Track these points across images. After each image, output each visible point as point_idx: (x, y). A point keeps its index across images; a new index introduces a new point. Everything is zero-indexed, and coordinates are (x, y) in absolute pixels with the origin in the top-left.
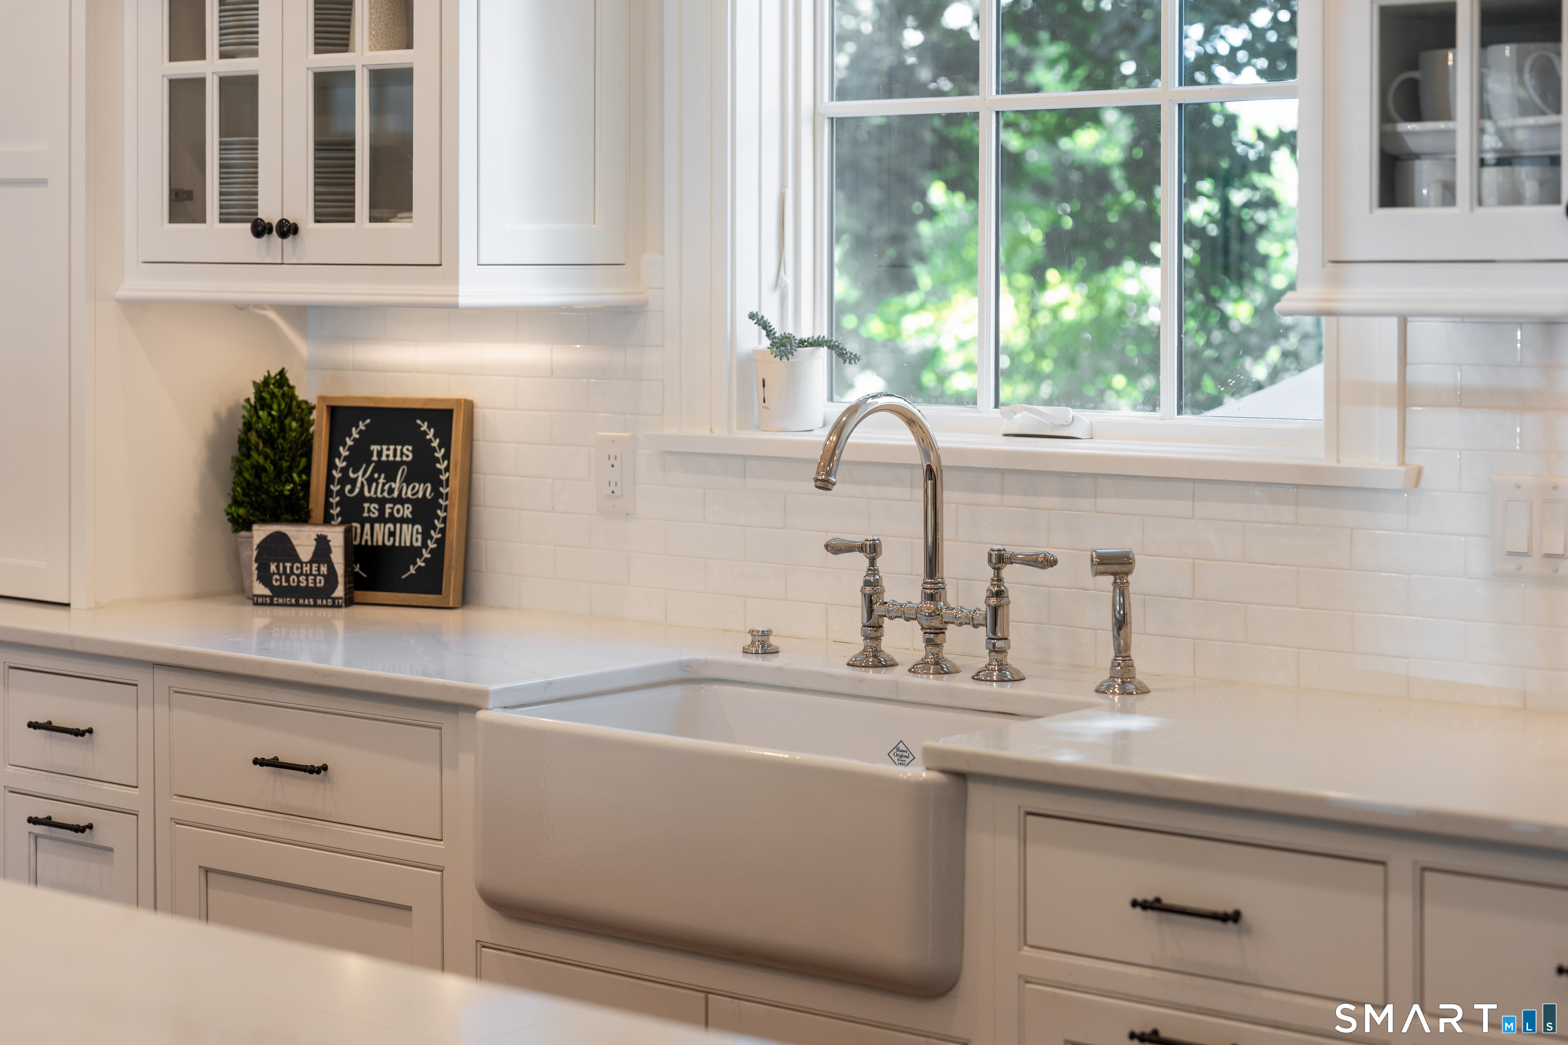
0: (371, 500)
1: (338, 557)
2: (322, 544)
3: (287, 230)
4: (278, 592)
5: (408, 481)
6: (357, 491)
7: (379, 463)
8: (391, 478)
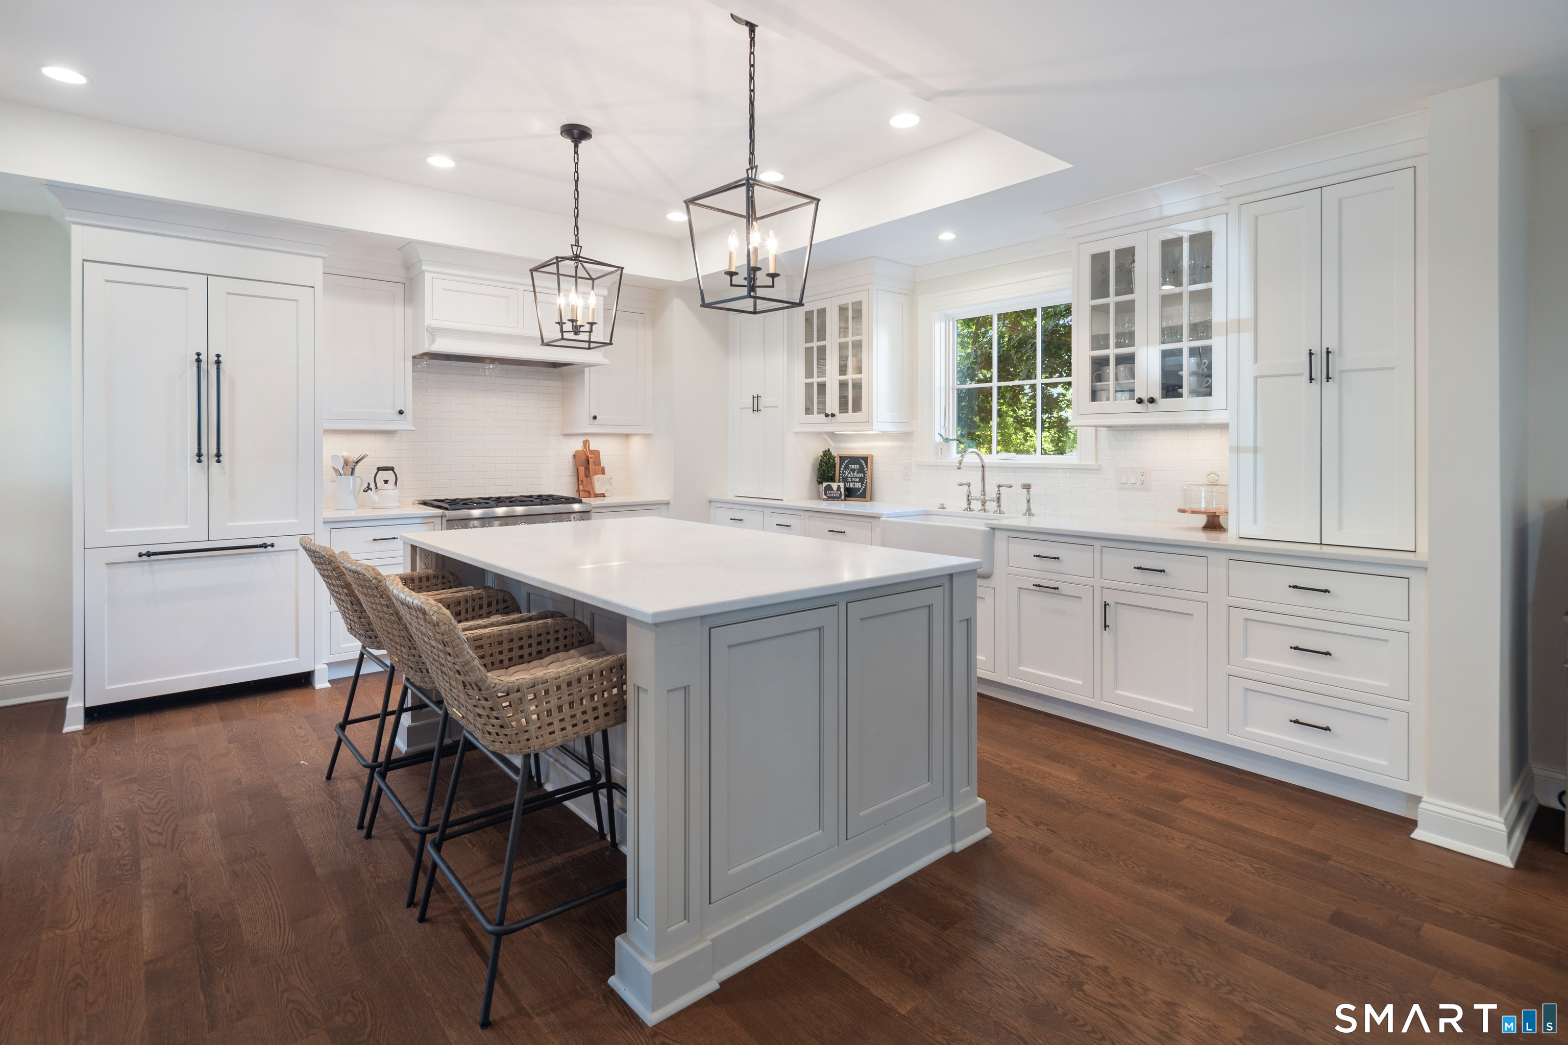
0: (849, 477)
1: (842, 490)
2: (839, 487)
3: (833, 415)
4: (829, 497)
5: (858, 473)
6: (846, 475)
7: (851, 469)
8: (854, 472)
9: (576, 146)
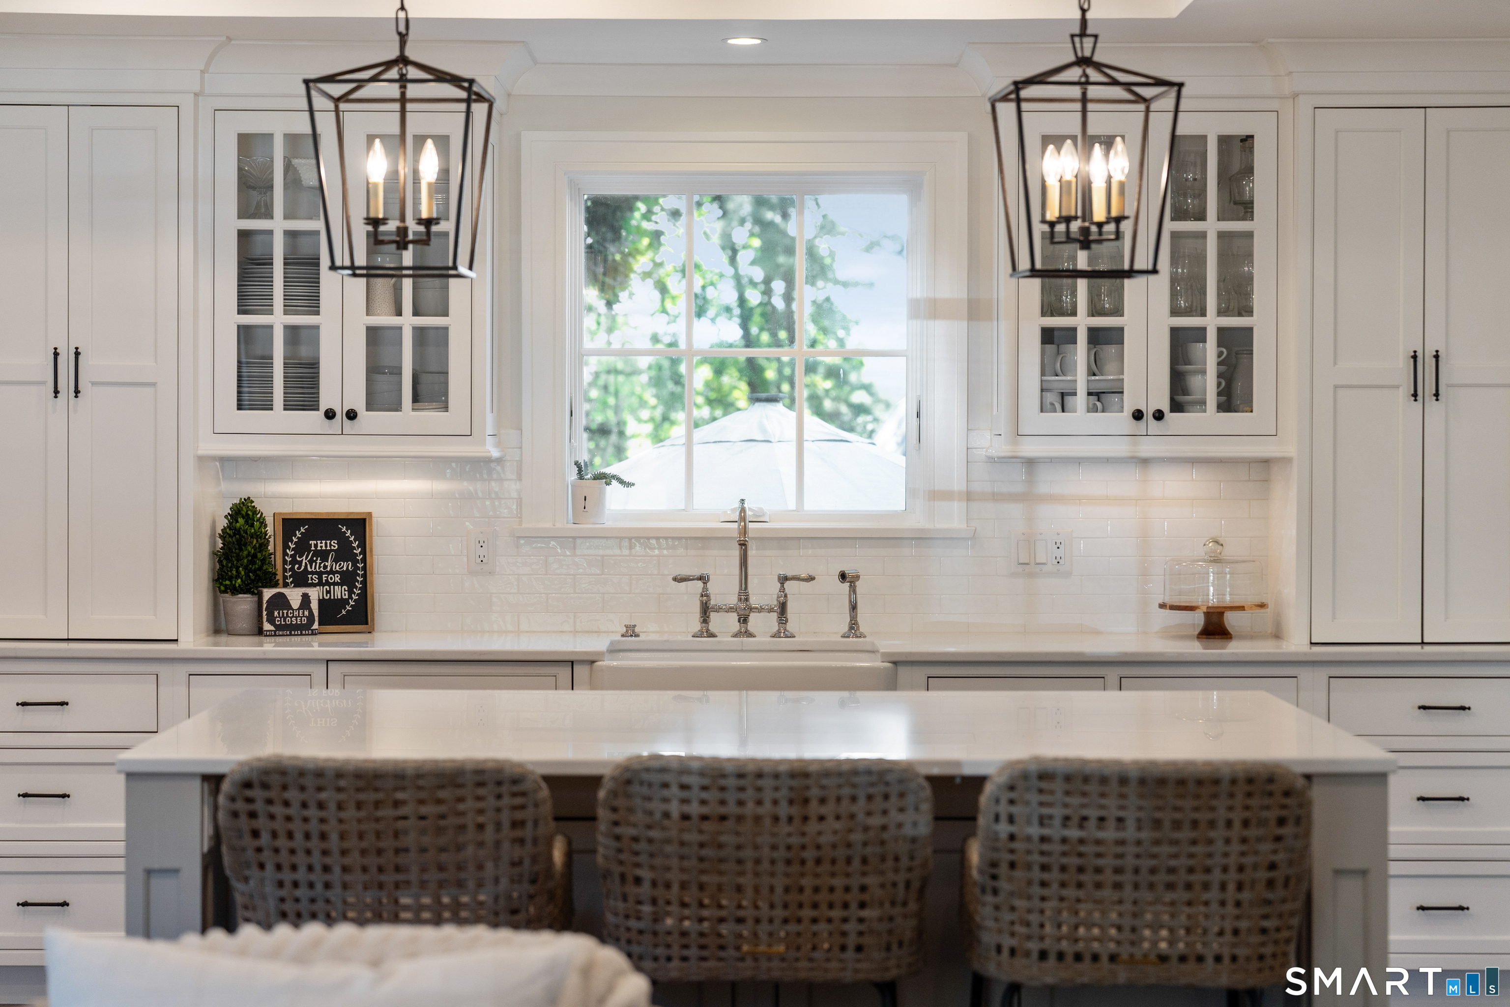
0: (312, 573)
1: (314, 606)
2: (306, 598)
3: (352, 415)
4: (279, 628)
5: (336, 560)
6: (303, 568)
7: (316, 551)
8: (325, 559)
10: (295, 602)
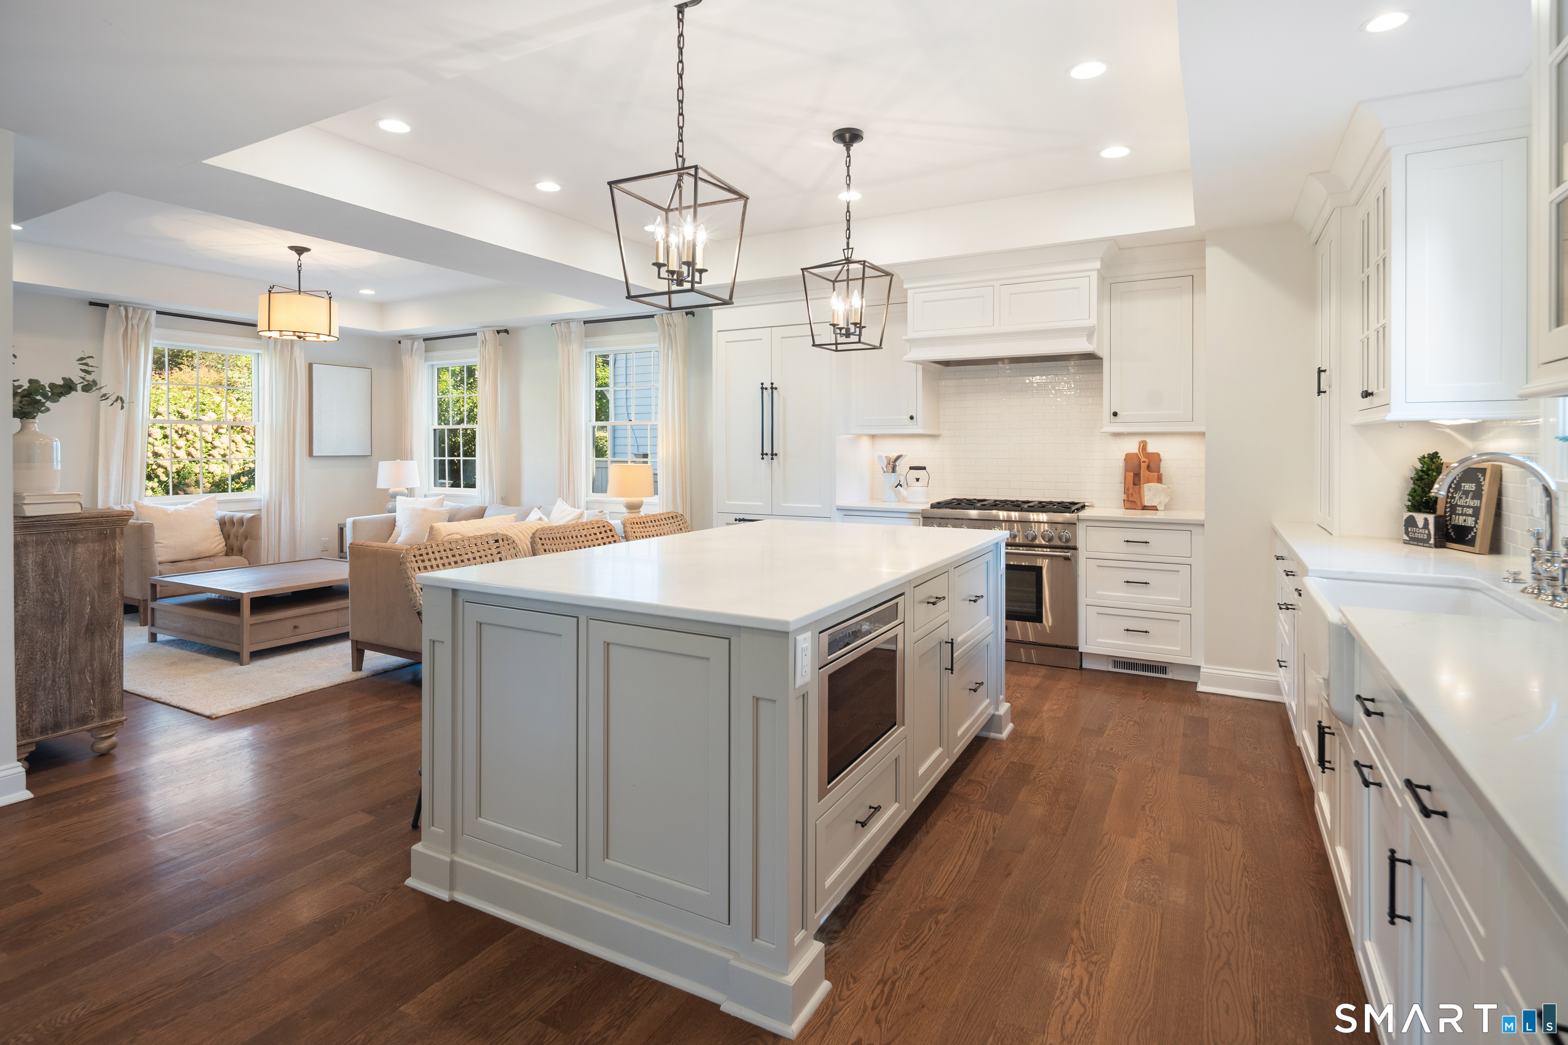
0: (1460, 506)
1: (1432, 527)
2: (1426, 520)
4: (1412, 539)
5: (1472, 499)
6: (1455, 502)
7: (1463, 490)
8: (1467, 498)
9: (848, 150)
10: (1420, 524)
